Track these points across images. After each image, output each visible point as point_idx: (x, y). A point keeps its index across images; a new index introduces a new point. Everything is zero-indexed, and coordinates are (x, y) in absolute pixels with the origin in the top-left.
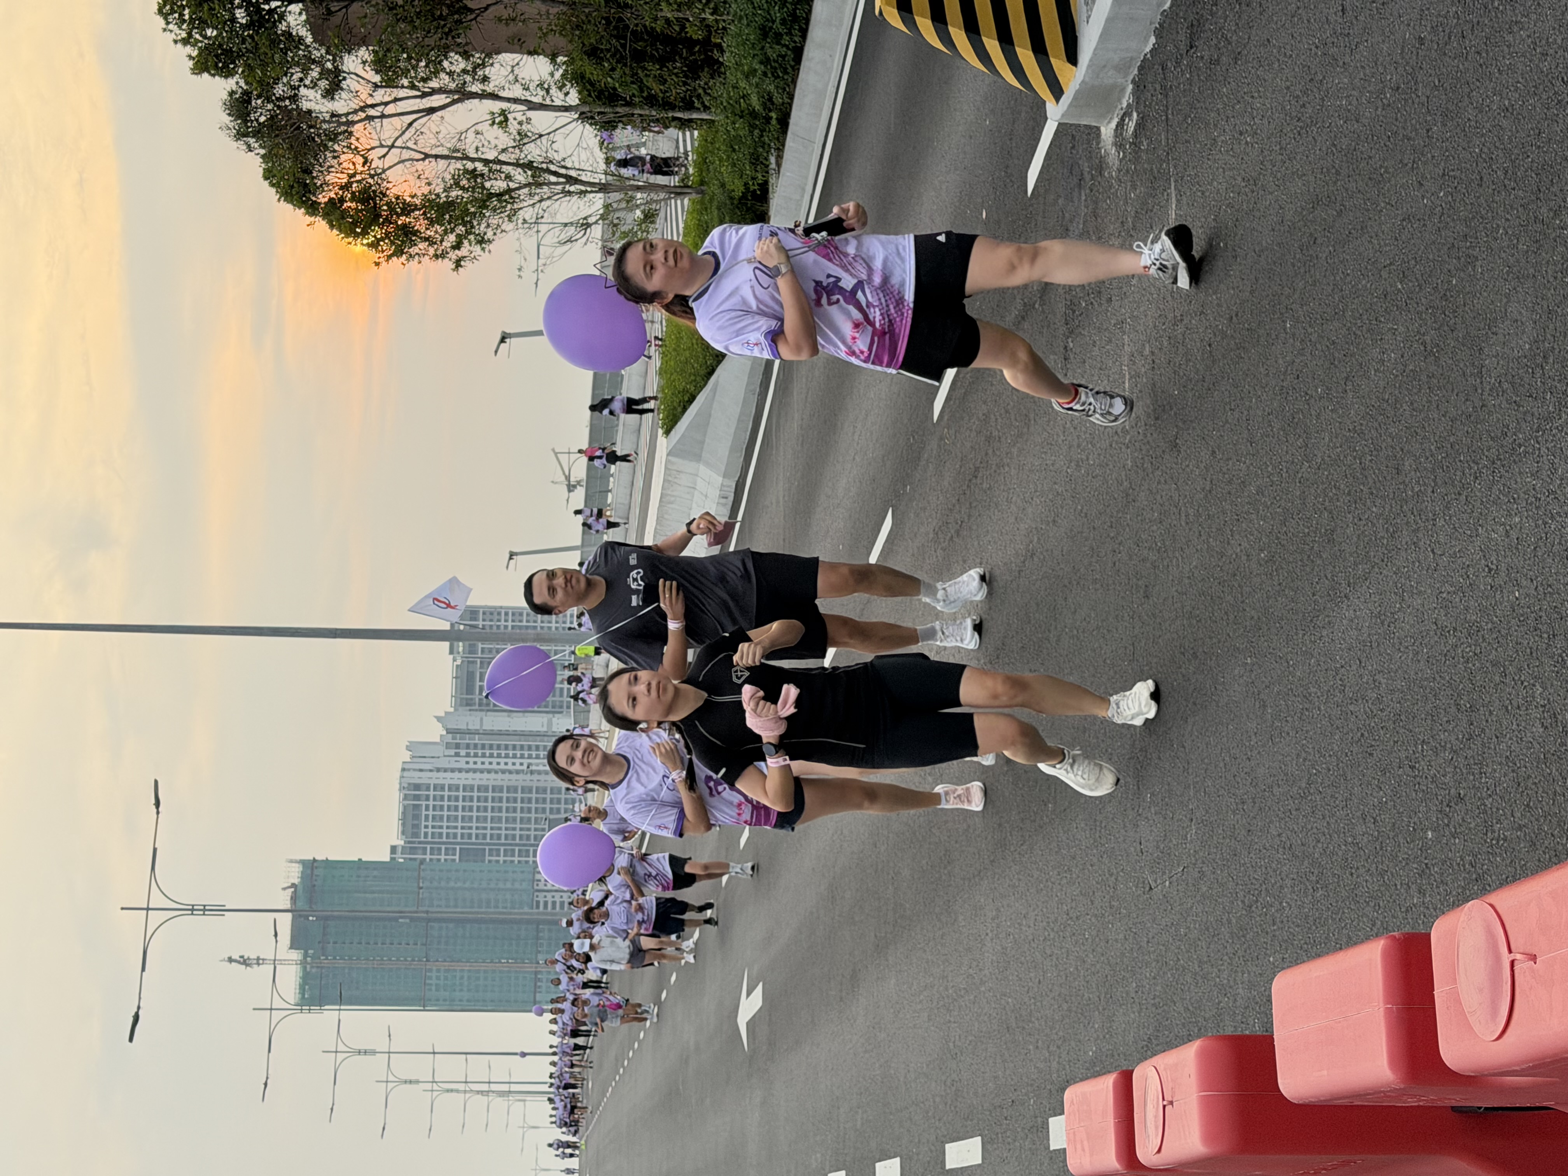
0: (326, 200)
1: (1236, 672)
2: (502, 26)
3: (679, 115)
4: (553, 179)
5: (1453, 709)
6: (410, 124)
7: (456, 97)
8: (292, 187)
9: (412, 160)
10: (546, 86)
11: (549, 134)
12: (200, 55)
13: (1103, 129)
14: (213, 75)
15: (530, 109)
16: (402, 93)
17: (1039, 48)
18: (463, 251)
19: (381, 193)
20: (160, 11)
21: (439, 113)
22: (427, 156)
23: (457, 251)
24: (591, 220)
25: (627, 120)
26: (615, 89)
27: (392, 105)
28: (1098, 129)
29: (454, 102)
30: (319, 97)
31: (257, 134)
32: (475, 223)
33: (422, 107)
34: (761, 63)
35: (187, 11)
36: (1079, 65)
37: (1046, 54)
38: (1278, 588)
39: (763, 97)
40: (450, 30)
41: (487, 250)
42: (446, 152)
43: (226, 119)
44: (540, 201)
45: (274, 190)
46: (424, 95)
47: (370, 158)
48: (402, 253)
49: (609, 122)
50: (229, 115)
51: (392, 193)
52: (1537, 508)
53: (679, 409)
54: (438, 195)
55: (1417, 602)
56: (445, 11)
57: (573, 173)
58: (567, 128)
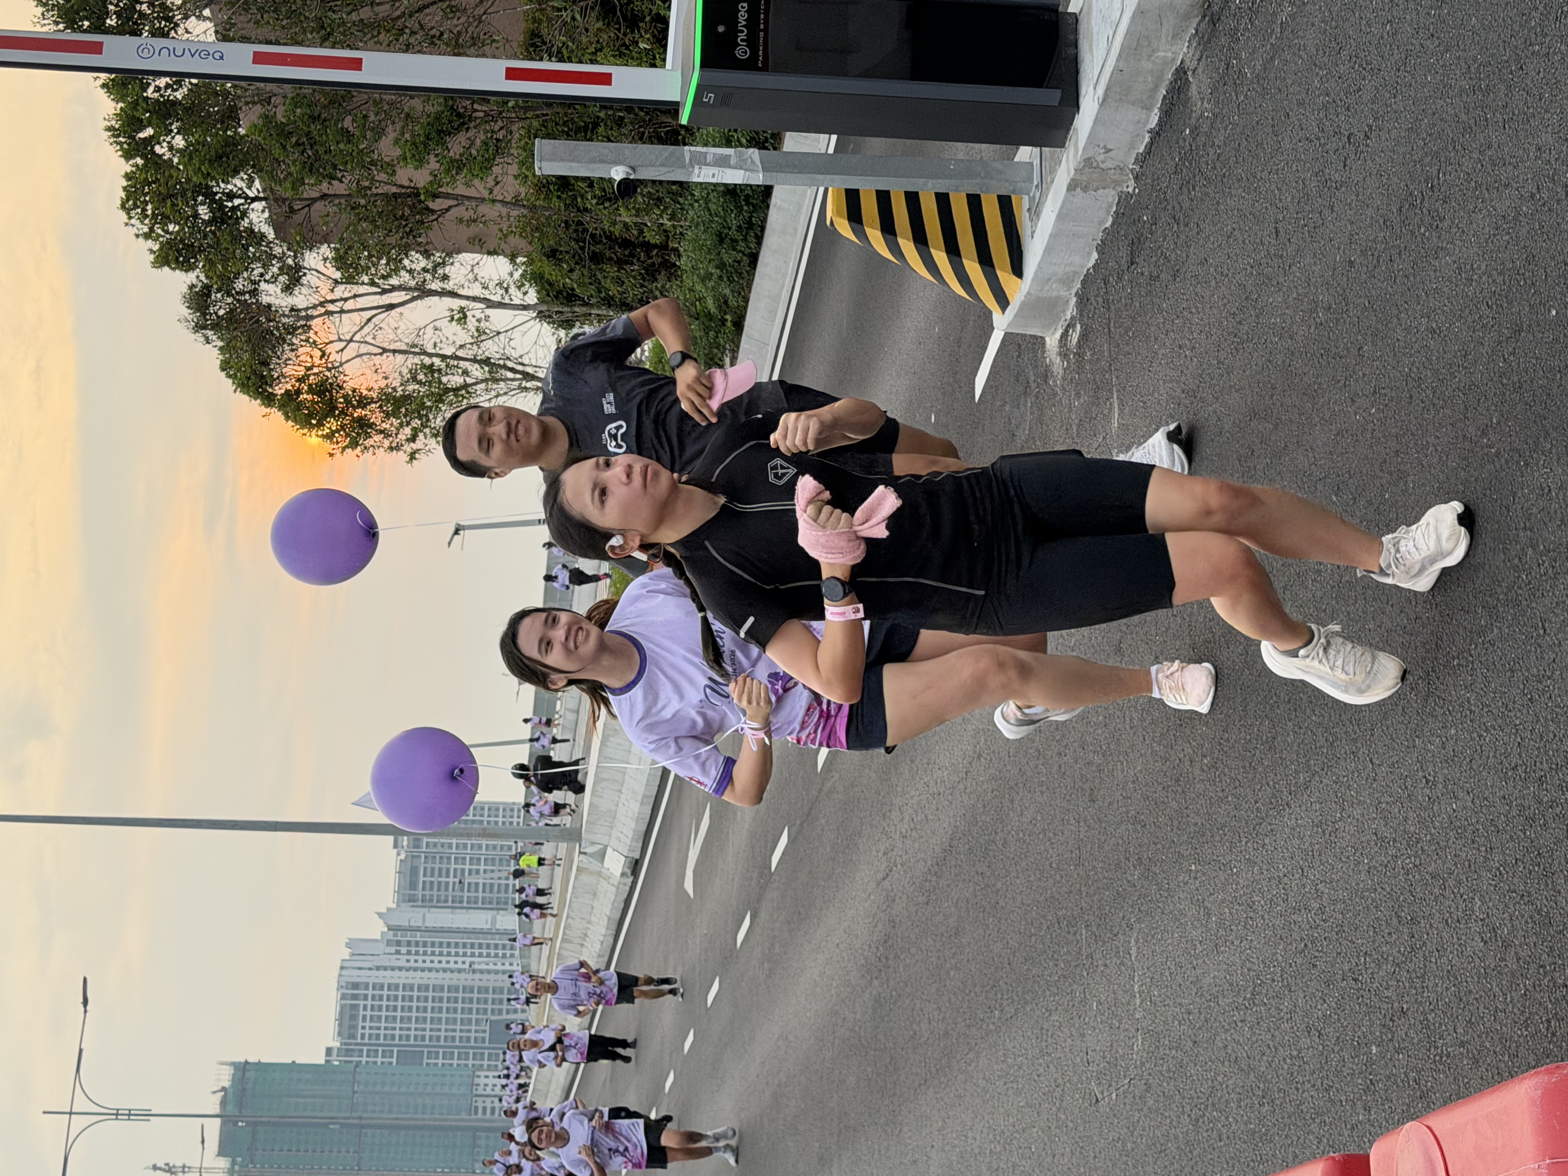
0: (283, 391)
1: (1181, 878)
2: (463, 227)
4: (510, 375)
5: (1395, 921)
6: (369, 320)
7: (416, 294)
8: (249, 378)
9: (370, 354)
10: (505, 285)
11: (507, 331)
12: (161, 249)
13: (1047, 339)
14: (174, 269)
15: (488, 307)
16: (362, 289)
17: (985, 260)
18: (418, 444)
19: (338, 385)
20: (123, 206)
21: (398, 310)
22: (385, 350)
23: (412, 444)
26: (573, 289)
27: (351, 301)
28: (1043, 338)
29: (413, 299)
30: (279, 291)
31: (215, 327)
32: (431, 417)
33: (381, 303)
34: (717, 267)
35: (149, 207)
36: (1025, 277)
37: (992, 266)
38: (1221, 794)
39: (719, 300)
40: (411, 231)
42: (404, 347)
43: (185, 312)
44: (497, 397)
45: (230, 381)
46: (384, 292)
47: (327, 352)
48: (357, 444)
49: (567, 321)
50: (188, 307)
51: (348, 387)
52: (1471, 721)
54: (394, 389)
55: (1357, 812)
56: (407, 212)
57: (530, 370)
58: (525, 327)
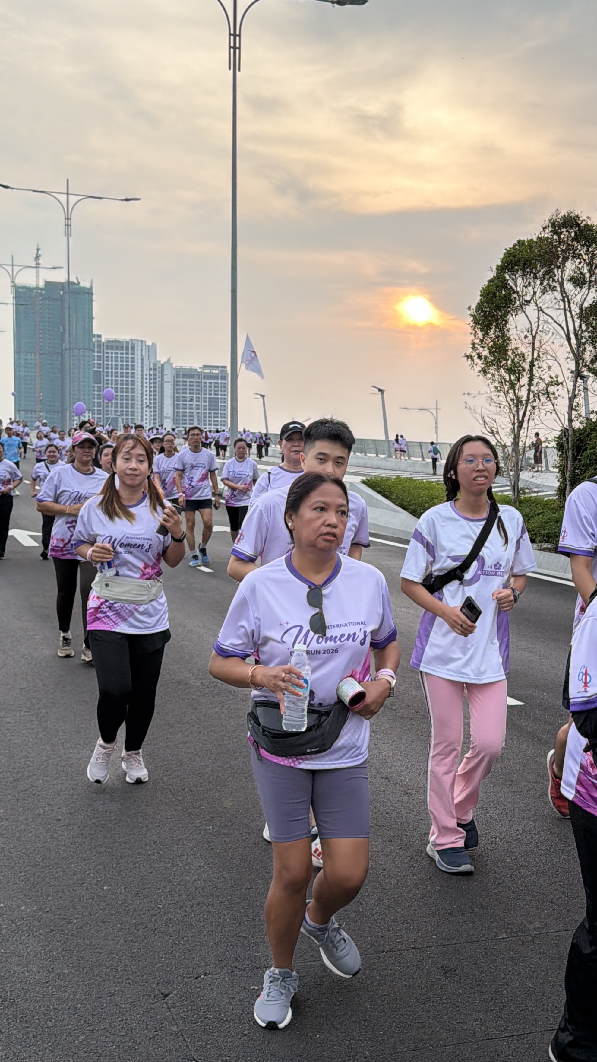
0: (506, 278)
4: (521, 413)
6: (560, 326)
7: (576, 353)
8: (515, 257)
9: (531, 328)
10: (577, 408)
11: (554, 410)
15: (570, 399)
18: (477, 360)
19: (509, 311)
22: (534, 337)
23: (477, 356)
24: (496, 435)
25: (564, 457)
26: (586, 449)
27: (570, 316)
29: (573, 352)
30: (572, 271)
32: (495, 367)
33: (570, 334)
41: (479, 374)
45: (512, 246)
46: (576, 335)
47: (530, 304)
48: (476, 323)
49: (563, 447)
50: (564, 216)
51: (509, 317)
53: (379, 489)
54: (509, 345)
57: (525, 425)
58: (558, 421)
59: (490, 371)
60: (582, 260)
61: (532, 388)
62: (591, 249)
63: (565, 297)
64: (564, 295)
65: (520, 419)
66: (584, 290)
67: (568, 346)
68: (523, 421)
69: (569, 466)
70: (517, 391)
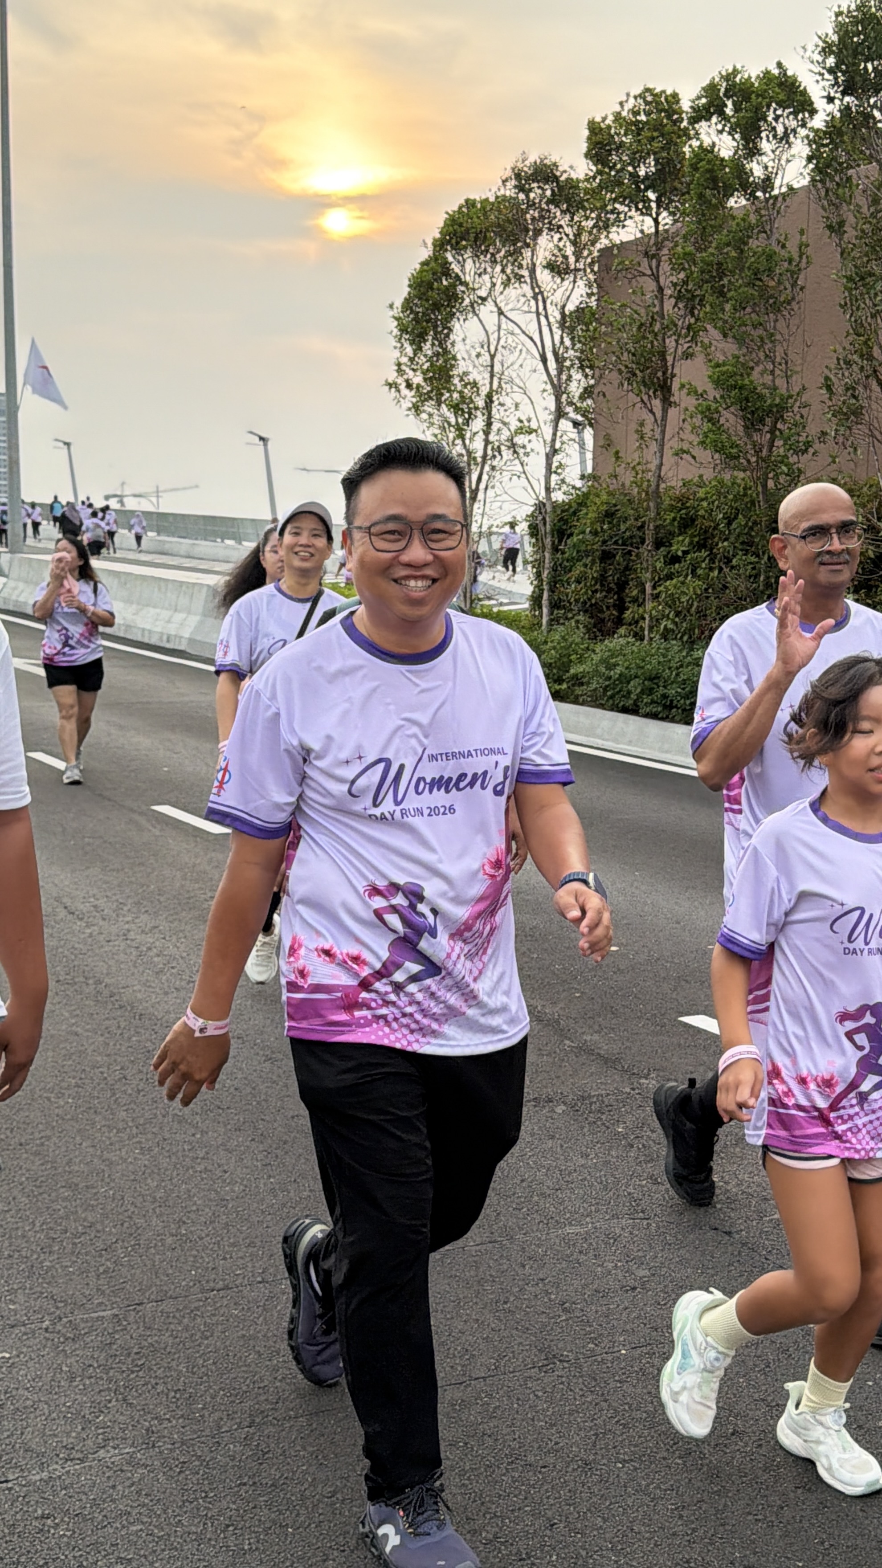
0: (448, 260)
3: (545, 595)
4: (475, 477)
6: (531, 339)
7: (555, 382)
8: (461, 225)
9: (488, 342)
10: (559, 471)
11: (525, 473)
12: (607, 128)
14: (587, 142)
15: (547, 455)
16: (557, 334)
18: (405, 391)
19: (455, 313)
20: (647, 90)
21: (542, 367)
23: (404, 384)
25: (539, 547)
26: (571, 535)
27: (547, 324)
29: (551, 379)
30: (549, 253)
33: (547, 352)
34: (621, 675)
35: (644, 118)
39: (583, 677)
40: (635, 375)
42: (497, 374)
45: (456, 208)
46: (555, 353)
48: (402, 331)
49: (538, 531)
50: (535, 162)
51: (456, 325)
54: (455, 367)
57: (481, 496)
58: (530, 489)
59: (426, 408)
60: (565, 238)
61: (492, 437)
62: (576, 218)
63: (538, 294)
64: (537, 290)
65: (474, 486)
66: (566, 283)
67: (543, 371)
68: (477, 489)
69: (547, 561)
70: (467, 442)
